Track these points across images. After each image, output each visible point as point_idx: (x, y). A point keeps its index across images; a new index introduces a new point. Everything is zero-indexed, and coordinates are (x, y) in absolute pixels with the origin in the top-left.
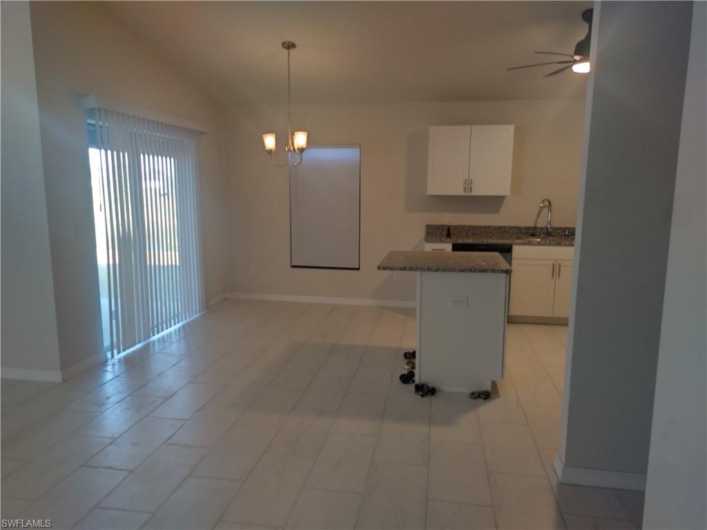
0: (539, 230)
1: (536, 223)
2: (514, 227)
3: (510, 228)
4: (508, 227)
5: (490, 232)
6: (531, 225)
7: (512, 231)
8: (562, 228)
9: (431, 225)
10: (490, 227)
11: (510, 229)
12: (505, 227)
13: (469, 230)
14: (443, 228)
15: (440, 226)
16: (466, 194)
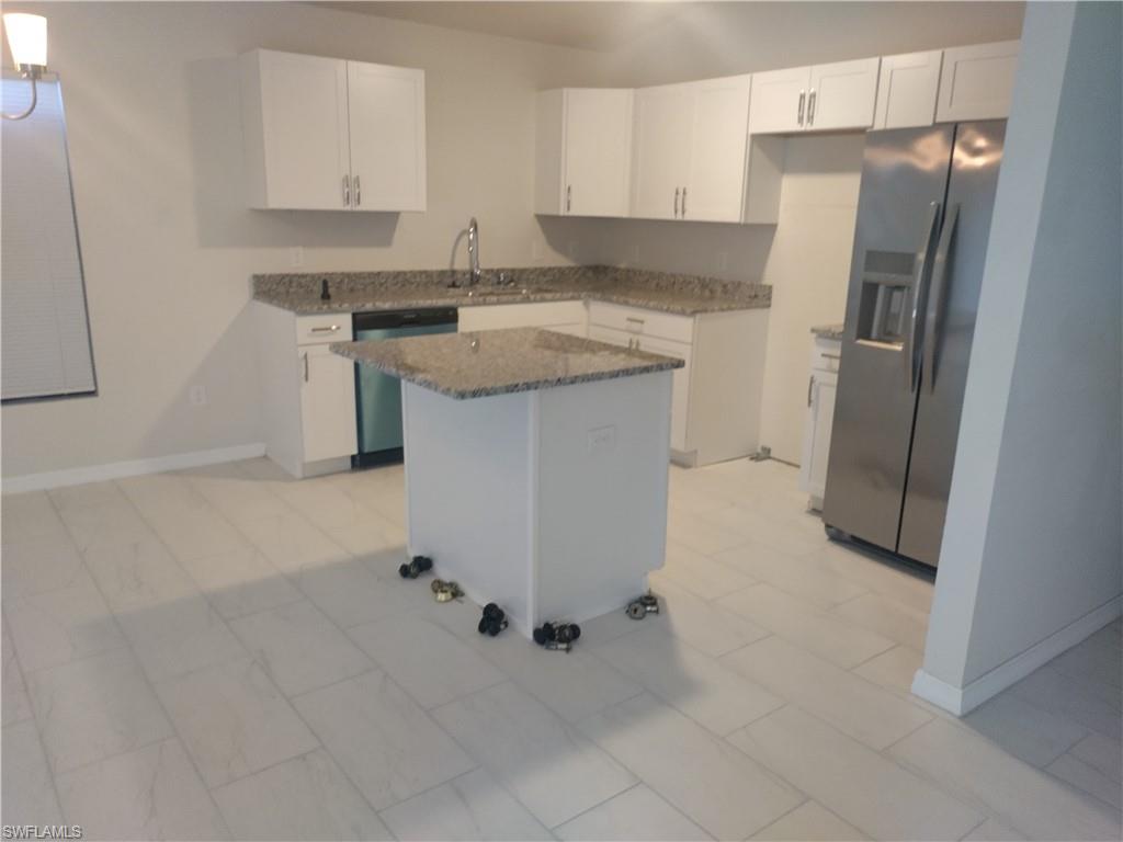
0: (459, 276)
1: (452, 263)
2: (421, 273)
3: (414, 274)
4: (411, 272)
5: (381, 285)
6: (446, 267)
7: (418, 279)
8: (492, 270)
9: (263, 276)
10: (379, 273)
11: (415, 277)
12: (405, 273)
13: (342, 281)
14: (291, 282)
15: (283, 277)
16: (348, 208)
